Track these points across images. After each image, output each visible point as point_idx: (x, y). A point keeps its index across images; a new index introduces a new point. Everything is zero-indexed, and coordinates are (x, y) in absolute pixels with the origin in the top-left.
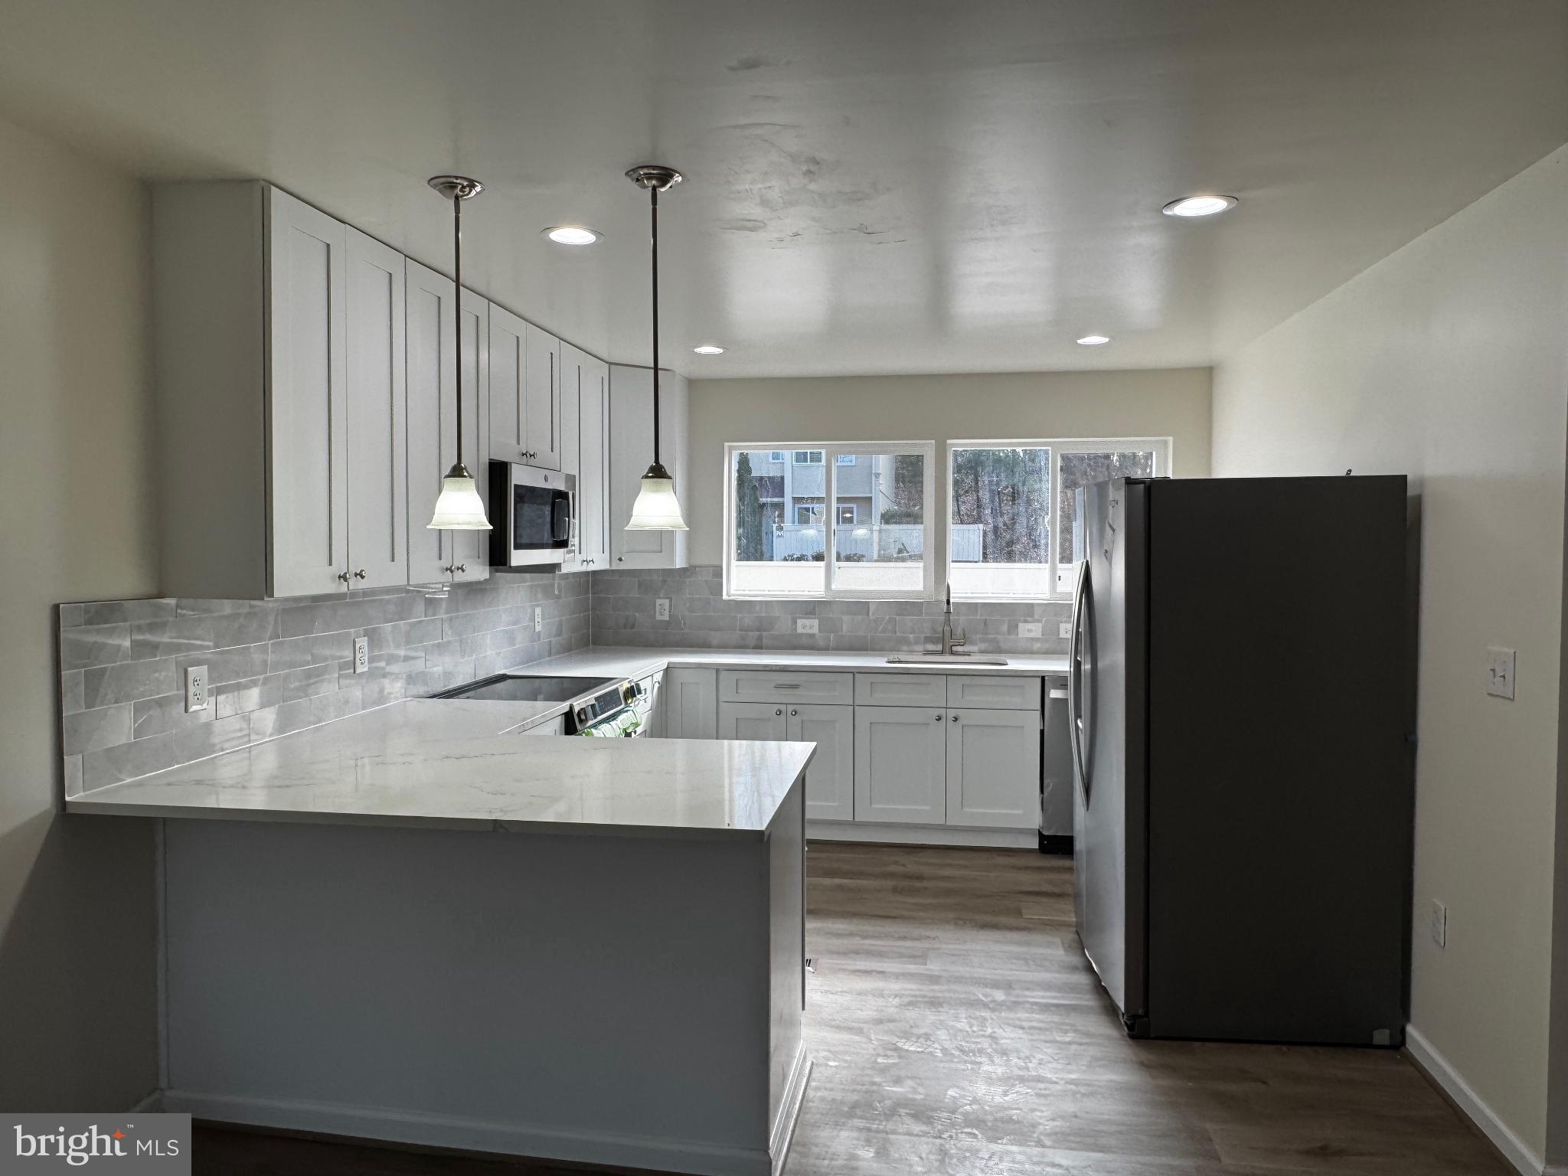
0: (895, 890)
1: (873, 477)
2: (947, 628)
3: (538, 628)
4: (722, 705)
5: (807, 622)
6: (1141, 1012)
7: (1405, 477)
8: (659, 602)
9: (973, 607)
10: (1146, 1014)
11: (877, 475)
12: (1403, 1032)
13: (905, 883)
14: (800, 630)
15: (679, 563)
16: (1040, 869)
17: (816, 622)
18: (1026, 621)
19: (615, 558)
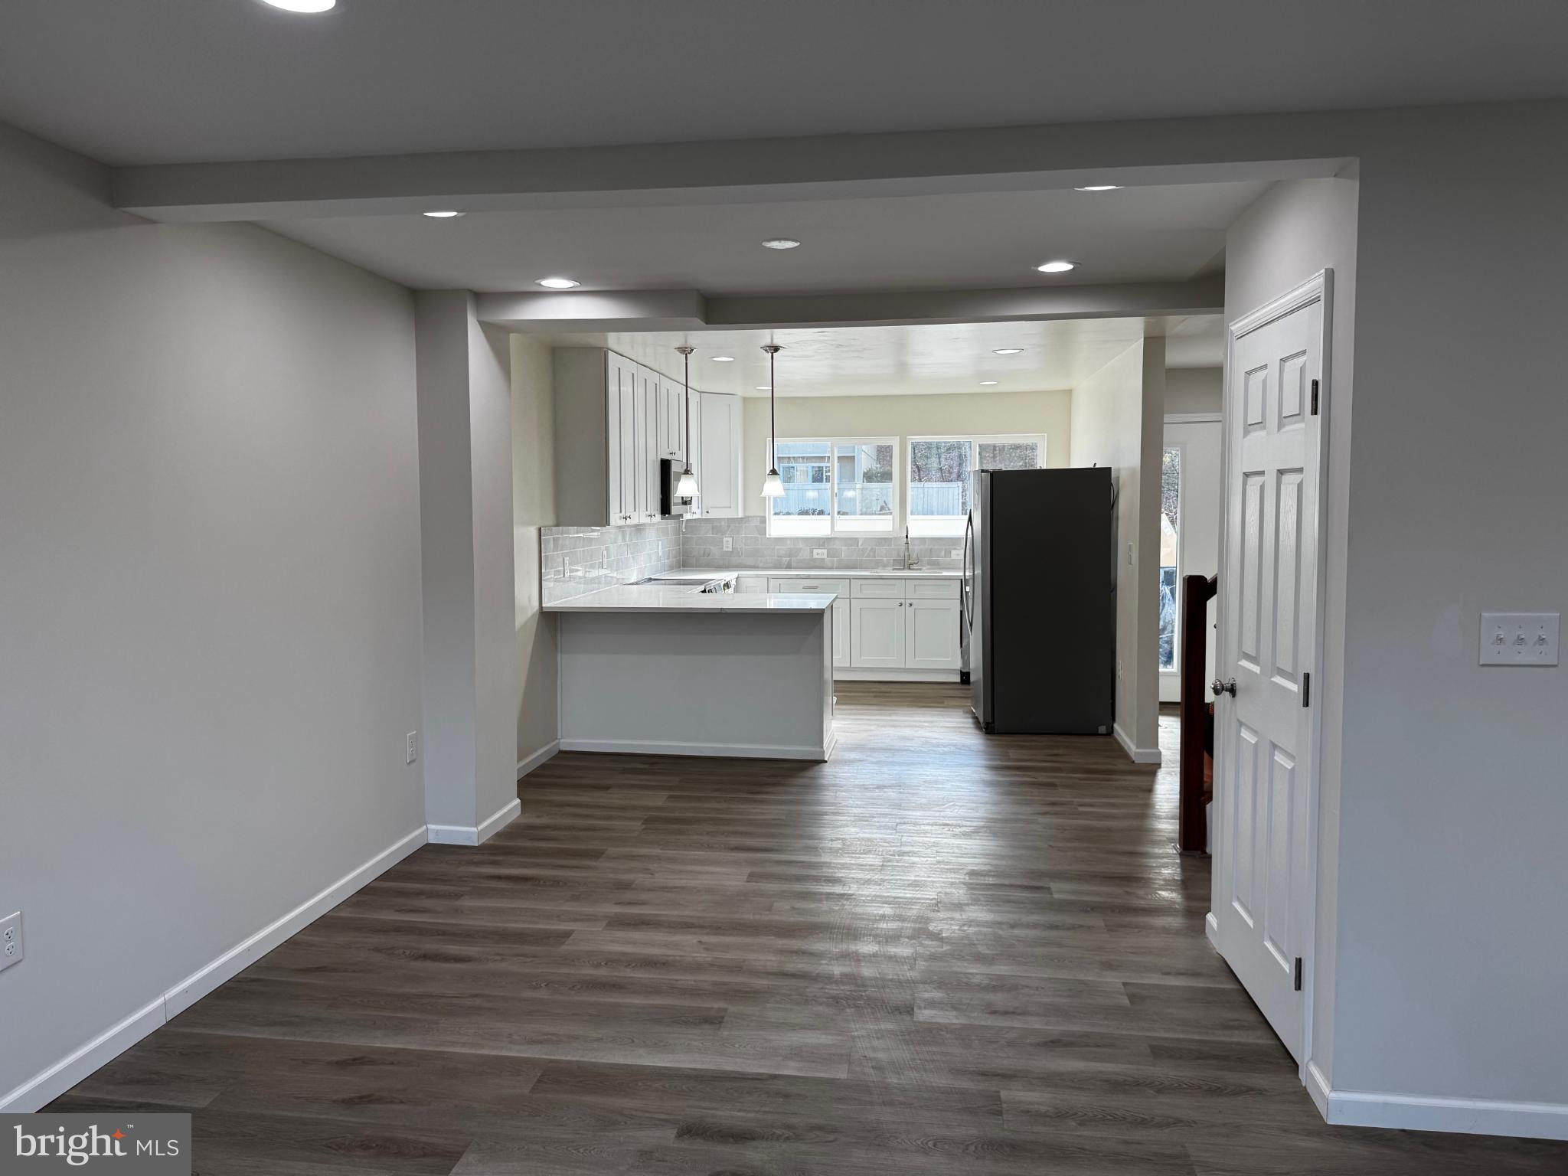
0: (875, 697)
2: (907, 554)
3: (660, 554)
5: (820, 551)
6: (990, 721)
7: (1110, 468)
9: (923, 540)
10: (993, 722)
12: (1112, 727)
13: (878, 694)
14: (815, 556)
15: (740, 515)
16: (961, 689)
17: (825, 551)
18: (955, 549)
19: (704, 511)
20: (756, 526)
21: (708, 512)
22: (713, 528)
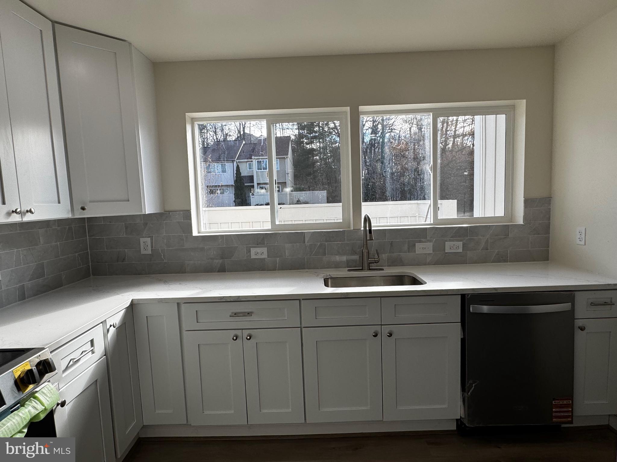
1: (286, 174)
2: (366, 251)
4: (185, 333)
5: (259, 250)
8: (142, 240)
9: (382, 233)
11: (288, 174)
14: (253, 256)
17: (265, 250)
18: (420, 242)
19: (78, 207)
20: (178, 222)
21: (83, 209)
22: (126, 228)
